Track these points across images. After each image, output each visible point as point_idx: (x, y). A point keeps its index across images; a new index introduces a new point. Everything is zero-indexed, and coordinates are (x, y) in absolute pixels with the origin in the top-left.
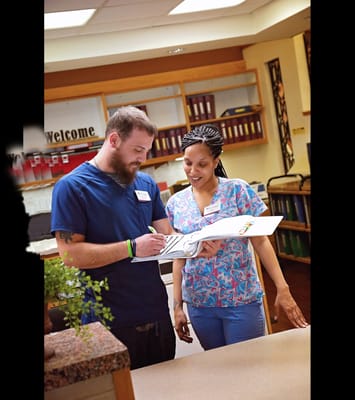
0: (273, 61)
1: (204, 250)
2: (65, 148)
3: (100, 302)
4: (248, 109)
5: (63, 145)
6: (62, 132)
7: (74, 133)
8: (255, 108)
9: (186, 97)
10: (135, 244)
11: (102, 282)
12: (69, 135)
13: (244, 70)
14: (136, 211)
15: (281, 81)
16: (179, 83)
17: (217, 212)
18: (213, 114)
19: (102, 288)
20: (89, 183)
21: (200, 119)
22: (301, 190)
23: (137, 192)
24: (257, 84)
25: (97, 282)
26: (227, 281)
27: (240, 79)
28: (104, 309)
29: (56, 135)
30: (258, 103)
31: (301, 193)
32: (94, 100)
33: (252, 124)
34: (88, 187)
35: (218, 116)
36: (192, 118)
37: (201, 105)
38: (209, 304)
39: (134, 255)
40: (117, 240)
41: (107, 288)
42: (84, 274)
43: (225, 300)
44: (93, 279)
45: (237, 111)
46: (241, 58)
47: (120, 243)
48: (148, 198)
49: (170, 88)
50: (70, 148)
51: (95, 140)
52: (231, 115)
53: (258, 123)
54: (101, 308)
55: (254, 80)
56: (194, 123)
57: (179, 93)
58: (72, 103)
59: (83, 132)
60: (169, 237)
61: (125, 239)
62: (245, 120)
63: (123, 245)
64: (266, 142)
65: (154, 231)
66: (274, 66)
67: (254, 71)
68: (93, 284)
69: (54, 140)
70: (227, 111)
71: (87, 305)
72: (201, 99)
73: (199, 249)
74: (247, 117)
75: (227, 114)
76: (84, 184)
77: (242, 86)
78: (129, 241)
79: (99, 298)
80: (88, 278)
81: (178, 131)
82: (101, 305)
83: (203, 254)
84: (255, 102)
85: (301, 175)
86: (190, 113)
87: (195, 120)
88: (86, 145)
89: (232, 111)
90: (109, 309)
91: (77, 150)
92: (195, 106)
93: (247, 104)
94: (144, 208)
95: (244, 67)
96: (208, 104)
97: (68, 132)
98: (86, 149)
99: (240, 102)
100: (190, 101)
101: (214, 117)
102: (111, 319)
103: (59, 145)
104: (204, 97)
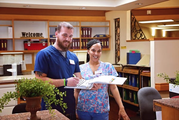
0: (117, 19)
1: (94, 87)
2: (30, 40)
3: (62, 101)
4: (105, 36)
5: (29, 38)
6: (29, 33)
7: (34, 34)
8: (108, 36)
9: (81, 27)
10: (67, 81)
11: (63, 93)
12: (32, 35)
13: (105, 21)
14: (69, 68)
15: (119, 27)
16: (79, 21)
17: (101, 74)
18: (91, 36)
19: (64, 95)
20: (52, 53)
21: (85, 37)
22: (122, 70)
23: (70, 60)
24: (109, 26)
25: (61, 93)
26: (100, 103)
27: (103, 24)
28: (64, 104)
29: (27, 34)
30: (109, 34)
31: (122, 72)
32: (44, 22)
33: (105, 42)
34: (51, 55)
35: (92, 37)
36: (82, 36)
37: (87, 31)
38: (90, 111)
39: (66, 85)
40: (60, 78)
41: (65, 95)
42: (57, 88)
43: (98, 110)
44: (60, 91)
45: (100, 36)
46: (104, 15)
47: (61, 80)
48: (74, 63)
49: (75, 23)
50: (32, 40)
51: (43, 38)
52: (98, 37)
53: (108, 42)
54: (63, 103)
55: (108, 25)
56: (82, 38)
57: (79, 25)
58: (35, 22)
59: (38, 35)
60: (80, 80)
61: (63, 78)
62: (103, 40)
63: (62, 81)
64: (109, 50)
65: (75, 76)
66: (117, 21)
67: (109, 21)
68: (60, 93)
69: (26, 36)
70: (97, 35)
71: (57, 101)
72: (87, 29)
73: (92, 86)
74: (104, 39)
75: (96, 36)
76: (50, 54)
77: (103, 27)
78: (64, 79)
79: (62, 99)
80: (58, 90)
81: (76, 40)
82: (62, 102)
83: (93, 89)
84: (108, 34)
85: (122, 65)
86: (82, 34)
87: (83, 37)
88: (38, 40)
89: (98, 36)
90: (66, 104)
91: (34, 41)
92: (84, 31)
93: (104, 34)
94: (72, 67)
95: (105, 19)
96: (89, 31)
97: (32, 34)
98: (38, 41)
99: (102, 33)
100: (83, 29)
101: (91, 37)
102: (66, 108)
103: (28, 38)
104: (88, 29)
